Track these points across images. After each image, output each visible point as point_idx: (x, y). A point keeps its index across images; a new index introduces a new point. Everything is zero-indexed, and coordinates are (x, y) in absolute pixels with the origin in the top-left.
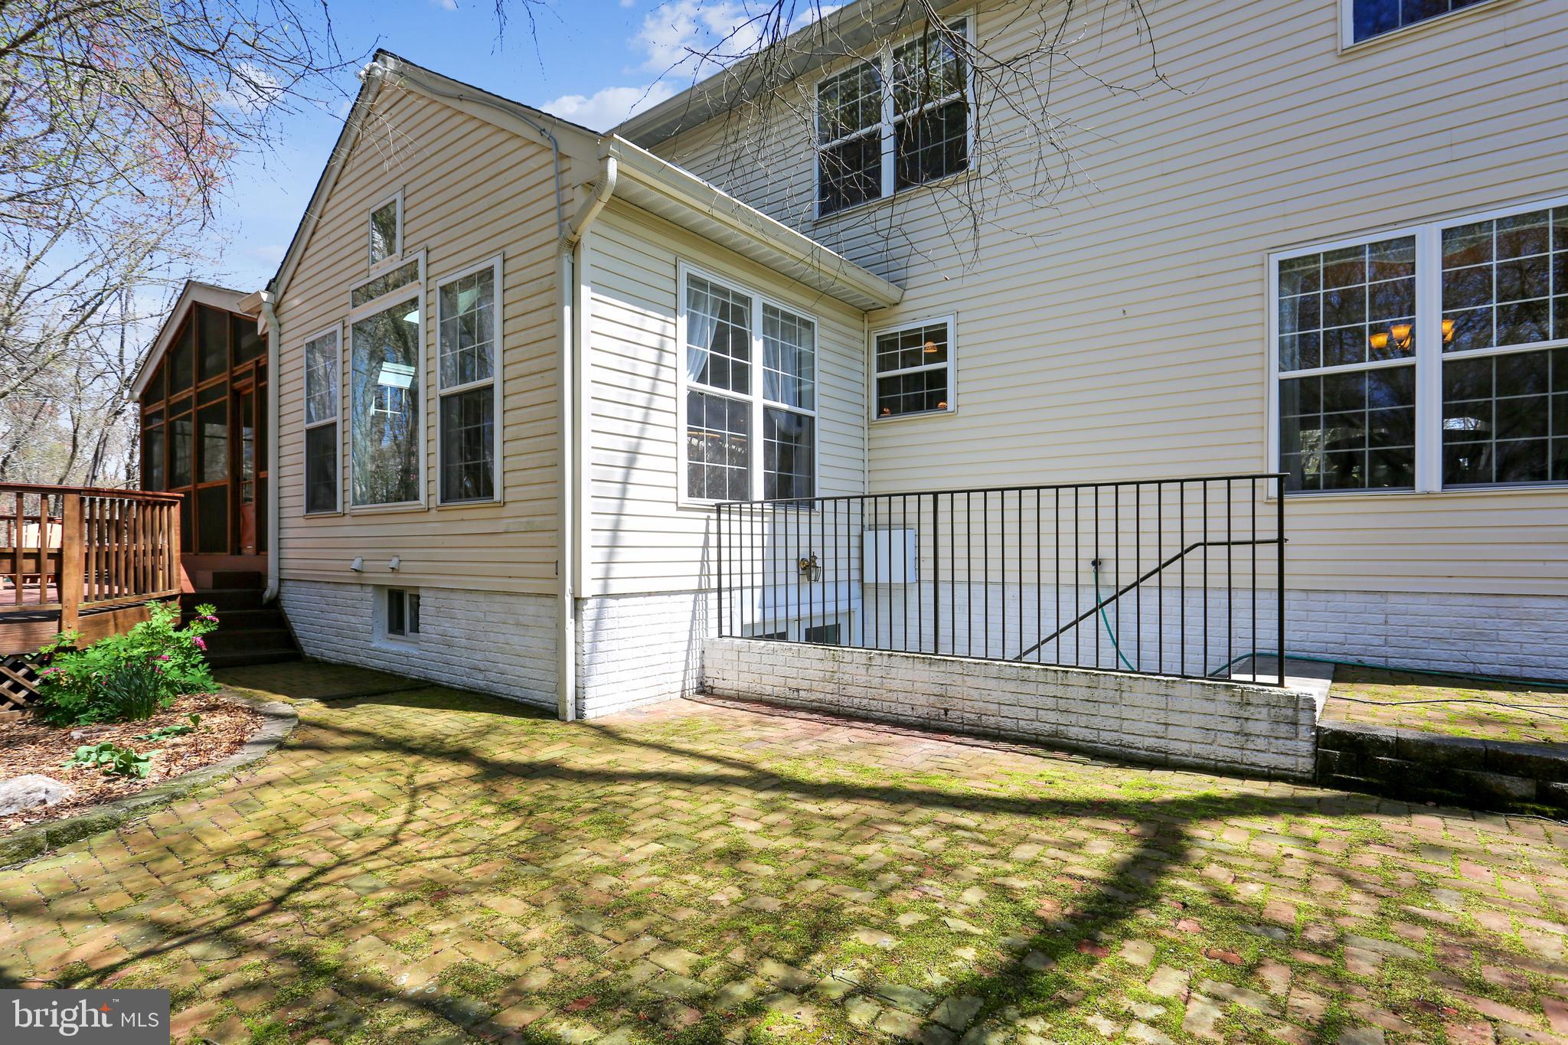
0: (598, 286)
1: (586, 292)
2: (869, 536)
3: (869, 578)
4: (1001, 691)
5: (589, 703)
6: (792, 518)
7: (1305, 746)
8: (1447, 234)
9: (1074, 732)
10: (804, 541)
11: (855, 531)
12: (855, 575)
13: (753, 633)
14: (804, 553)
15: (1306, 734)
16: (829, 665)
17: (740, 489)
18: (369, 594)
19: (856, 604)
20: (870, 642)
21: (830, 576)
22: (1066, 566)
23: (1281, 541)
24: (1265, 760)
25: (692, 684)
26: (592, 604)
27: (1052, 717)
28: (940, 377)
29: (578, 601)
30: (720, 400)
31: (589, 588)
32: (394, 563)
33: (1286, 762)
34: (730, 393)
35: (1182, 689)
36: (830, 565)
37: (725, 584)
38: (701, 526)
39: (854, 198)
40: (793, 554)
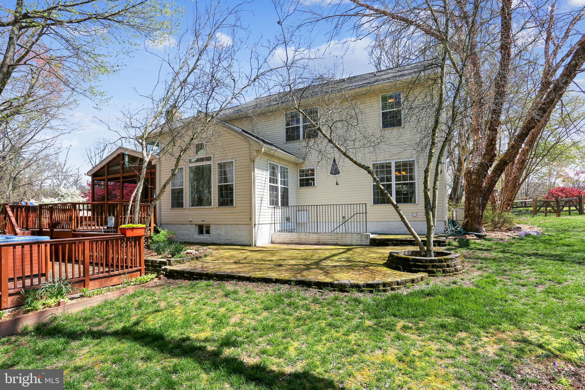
0: (258, 168)
1: (256, 169)
2: (298, 212)
3: (298, 222)
4: (328, 238)
5: (257, 243)
6: (285, 209)
7: (369, 241)
8: (396, 162)
9: (339, 243)
10: (288, 214)
11: (295, 211)
12: (295, 221)
13: (279, 231)
14: (288, 217)
15: (369, 239)
16: (298, 236)
17: (277, 204)
18: (194, 226)
19: (295, 227)
20: (305, 231)
21: (293, 221)
22: (338, 218)
23: (366, 213)
24: (364, 243)
25: (270, 242)
26: (257, 225)
27: (336, 241)
28: (313, 179)
29: (255, 225)
30: (273, 186)
31: (257, 223)
32: (203, 219)
33: (366, 243)
34: (275, 185)
35: (354, 235)
36: (293, 219)
37: (276, 222)
38: (271, 211)
39: (293, 139)
40: (285, 216)
